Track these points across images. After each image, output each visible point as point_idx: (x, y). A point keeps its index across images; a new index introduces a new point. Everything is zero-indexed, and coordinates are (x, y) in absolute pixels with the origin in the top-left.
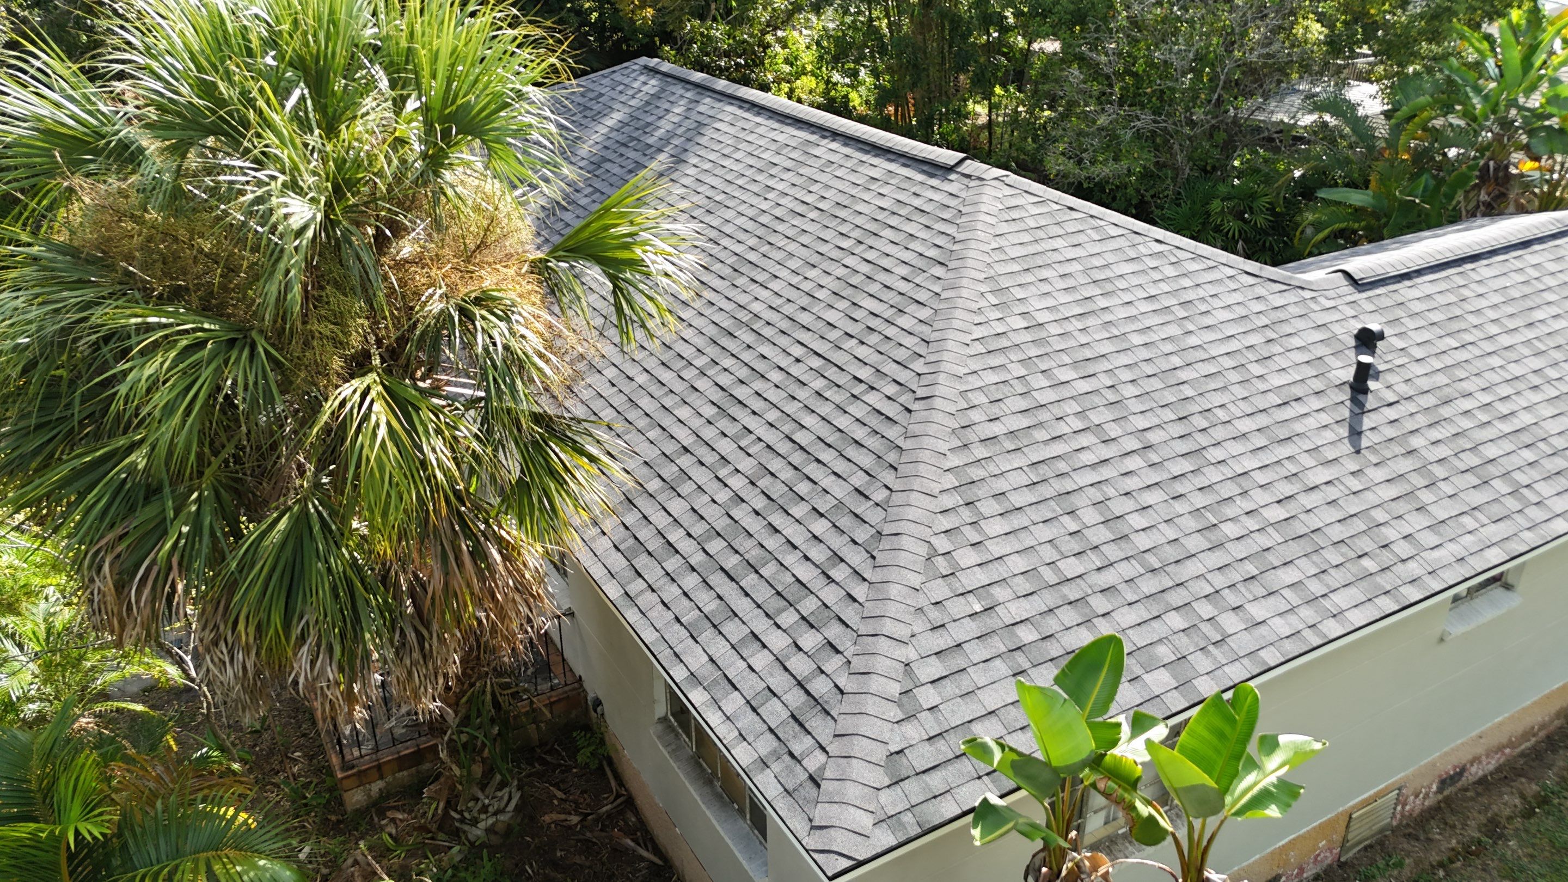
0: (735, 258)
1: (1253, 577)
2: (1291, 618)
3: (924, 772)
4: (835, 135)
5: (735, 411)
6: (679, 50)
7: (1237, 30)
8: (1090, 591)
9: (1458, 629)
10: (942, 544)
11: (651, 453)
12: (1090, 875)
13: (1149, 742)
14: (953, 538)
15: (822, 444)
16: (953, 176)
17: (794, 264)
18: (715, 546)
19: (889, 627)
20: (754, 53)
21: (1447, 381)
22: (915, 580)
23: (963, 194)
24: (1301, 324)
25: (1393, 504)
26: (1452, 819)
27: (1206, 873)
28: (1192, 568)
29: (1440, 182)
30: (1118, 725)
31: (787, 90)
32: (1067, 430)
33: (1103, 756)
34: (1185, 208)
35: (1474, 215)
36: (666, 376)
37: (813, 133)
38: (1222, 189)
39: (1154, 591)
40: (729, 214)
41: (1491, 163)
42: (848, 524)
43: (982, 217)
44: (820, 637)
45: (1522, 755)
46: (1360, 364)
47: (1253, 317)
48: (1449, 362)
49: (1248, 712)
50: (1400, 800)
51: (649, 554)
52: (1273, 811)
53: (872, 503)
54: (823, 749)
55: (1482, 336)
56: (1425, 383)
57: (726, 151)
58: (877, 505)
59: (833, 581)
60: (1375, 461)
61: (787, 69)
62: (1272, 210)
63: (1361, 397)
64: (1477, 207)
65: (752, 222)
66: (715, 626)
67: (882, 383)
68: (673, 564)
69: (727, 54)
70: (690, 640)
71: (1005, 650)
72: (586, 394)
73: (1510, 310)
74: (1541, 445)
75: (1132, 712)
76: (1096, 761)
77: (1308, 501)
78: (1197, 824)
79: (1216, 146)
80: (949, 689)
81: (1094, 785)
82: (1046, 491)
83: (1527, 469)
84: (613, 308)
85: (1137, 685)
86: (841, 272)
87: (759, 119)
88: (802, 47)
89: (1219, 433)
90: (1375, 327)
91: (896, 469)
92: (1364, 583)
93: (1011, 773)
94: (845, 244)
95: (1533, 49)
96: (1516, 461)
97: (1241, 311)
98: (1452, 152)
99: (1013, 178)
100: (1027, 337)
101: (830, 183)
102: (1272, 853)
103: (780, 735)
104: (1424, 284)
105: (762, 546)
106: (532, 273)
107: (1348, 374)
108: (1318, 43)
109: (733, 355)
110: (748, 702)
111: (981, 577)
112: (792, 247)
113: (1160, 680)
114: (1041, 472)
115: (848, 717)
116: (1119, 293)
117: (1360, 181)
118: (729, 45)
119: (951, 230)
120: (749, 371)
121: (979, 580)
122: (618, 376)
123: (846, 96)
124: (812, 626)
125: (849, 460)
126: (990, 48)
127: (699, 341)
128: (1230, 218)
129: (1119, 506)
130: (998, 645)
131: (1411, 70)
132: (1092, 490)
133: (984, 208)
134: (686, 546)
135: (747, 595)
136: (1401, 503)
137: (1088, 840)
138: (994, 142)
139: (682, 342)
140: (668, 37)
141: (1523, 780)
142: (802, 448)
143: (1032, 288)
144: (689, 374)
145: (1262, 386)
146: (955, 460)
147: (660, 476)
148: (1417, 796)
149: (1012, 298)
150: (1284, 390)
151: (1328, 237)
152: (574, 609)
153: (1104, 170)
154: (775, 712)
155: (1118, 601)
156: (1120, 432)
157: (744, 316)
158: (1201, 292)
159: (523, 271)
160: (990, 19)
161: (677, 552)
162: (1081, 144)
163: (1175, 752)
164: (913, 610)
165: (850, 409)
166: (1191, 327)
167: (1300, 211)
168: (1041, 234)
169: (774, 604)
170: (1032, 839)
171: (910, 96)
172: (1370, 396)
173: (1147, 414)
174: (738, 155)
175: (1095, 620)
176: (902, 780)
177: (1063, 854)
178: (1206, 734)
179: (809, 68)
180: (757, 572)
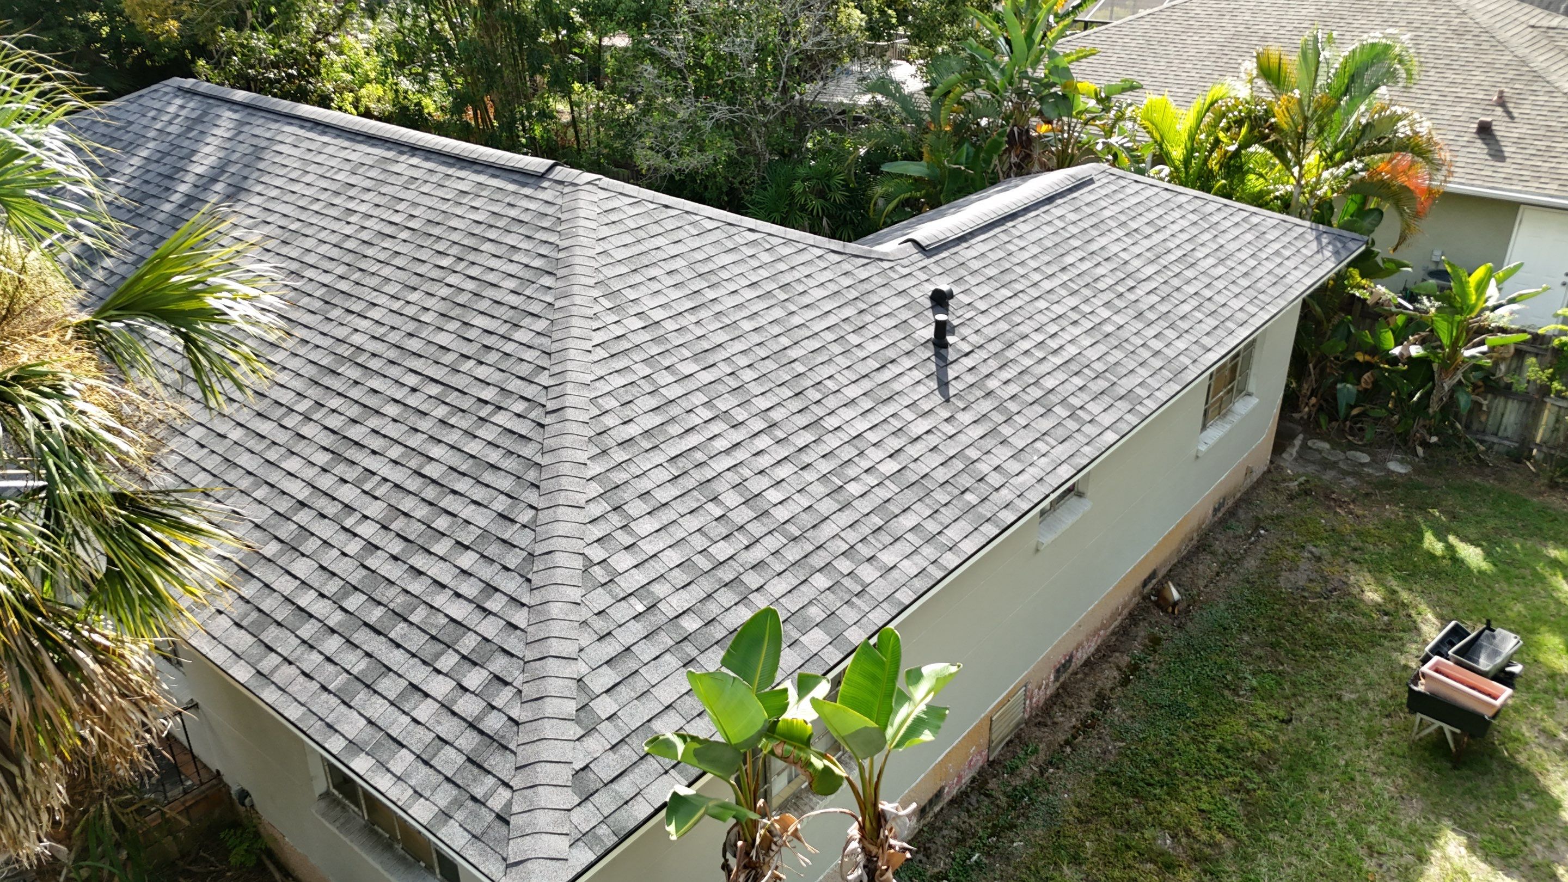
0: (324, 290)
1: (880, 528)
2: (916, 558)
3: (612, 781)
4: (414, 149)
5: (352, 453)
6: (216, 65)
7: (789, 21)
8: (742, 570)
9: (1047, 539)
10: (596, 553)
11: (261, 515)
12: (781, 837)
13: (814, 701)
14: (606, 545)
15: (455, 474)
16: (545, 184)
17: (392, 289)
18: (354, 602)
19: (556, 647)
20: (307, 62)
21: (1007, 327)
22: (575, 594)
23: (559, 201)
24: (885, 293)
25: (982, 441)
26: (1069, 701)
27: (880, 806)
28: (828, 530)
29: (978, 149)
30: (786, 690)
31: (351, 99)
32: (698, 421)
33: (776, 722)
34: (771, 191)
35: (1009, 176)
36: (265, 427)
37: (389, 149)
38: (801, 171)
39: (798, 558)
40: (309, 243)
41: (1015, 129)
42: (497, 551)
43: (582, 222)
44: (485, 673)
45: (1113, 633)
46: (937, 322)
47: (844, 292)
48: (1007, 310)
49: (893, 652)
50: (1028, 696)
51: (279, 624)
52: (927, 736)
53: (518, 525)
54: (506, 785)
55: (1029, 284)
56: (990, 332)
57: (293, 175)
58: (524, 526)
59: (490, 613)
60: (962, 406)
61: (348, 77)
62: (846, 186)
63: (943, 351)
64: (1010, 168)
65: (337, 250)
66: (368, 686)
67: (509, 401)
68: (308, 630)
69: (275, 65)
70: (343, 708)
71: (672, 643)
72: (172, 462)
73: (1047, 258)
74: (1086, 371)
75: (796, 675)
76: (771, 730)
77: (914, 450)
78: (866, 763)
79: (790, 130)
80: (624, 694)
81: (772, 752)
82: (688, 483)
83: (1078, 393)
84: (186, 361)
85: (797, 648)
86: (445, 291)
87: (325, 139)
88: (362, 53)
89: (832, 403)
90: (945, 288)
91: (538, 487)
92: (969, 516)
93: (695, 761)
94: (445, 262)
95: (1033, 25)
96: (1069, 387)
97: (833, 287)
98: (984, 122)
99: (606, 181)
100: (645, 336)
101: (416, 201)
102: (934, 769)
103: (459, 782)
104: (979, 245)
105: (407, 592)
106: (79, 338)
107: (930, 333)
108: (860, 28)
109: (339, 394)
110: (418, 757)
111: (639, 578)
112: (386, 271)
113: (815, 639)
114: (681, 465)
115: (527, 747)
116: (724, 283)
117: (914, 153)
118: (276, 56)
119: (553, 238)
120: (361, 409)
121: (638, 581)
122: (207, 435)
123: (418, 104)
124: (475, 664)
125: (488, 486)
126: (562, 48)
127: (298, 384)
128: (812, 197)
129: (756, 485)
130: (666, 640)
131: (940, 49)
132: (729, 474)
133: (582, 213)
134: (320, 608)
135: (398, 646)
136: (988, 439)
137: (776, 802)
138: (582, 139)
139: (277, 387)
140: (201, 51)
141: (1117, 654)
142: (434, 481)
143: (642, 287)
144: (289, 422)
145: (862, 354)
146: (596, 468)
147: (276, 538)
148: (1040, 688)
149: (625, 300)
150: (880, 354)
151: (897, 207)
152: (196, 700)
153: (692, 161)
154: (449, 760)
155: (768, 574)
156: (746, 416)
157: (347, 352)
158: (797, 274)
159: (68, 338)
160: (558, 20)
161: (311, 616)
162: (666, 139)
163: (838, 704)
164: (577, 624)
165: (479, 433)
166: (793, 308)
167: (869, 186)
168: (641, 234)
169: (430, 649)
170: (724, 821)
171: (487, 99)
172: (950, 349)
173: (768, 394)
174: (308, 179)
175: (750, 596)
176: (592, 795)
177: (755, 824)
178: (859, 680)
179: (373, 75)
180: (405, 620)
